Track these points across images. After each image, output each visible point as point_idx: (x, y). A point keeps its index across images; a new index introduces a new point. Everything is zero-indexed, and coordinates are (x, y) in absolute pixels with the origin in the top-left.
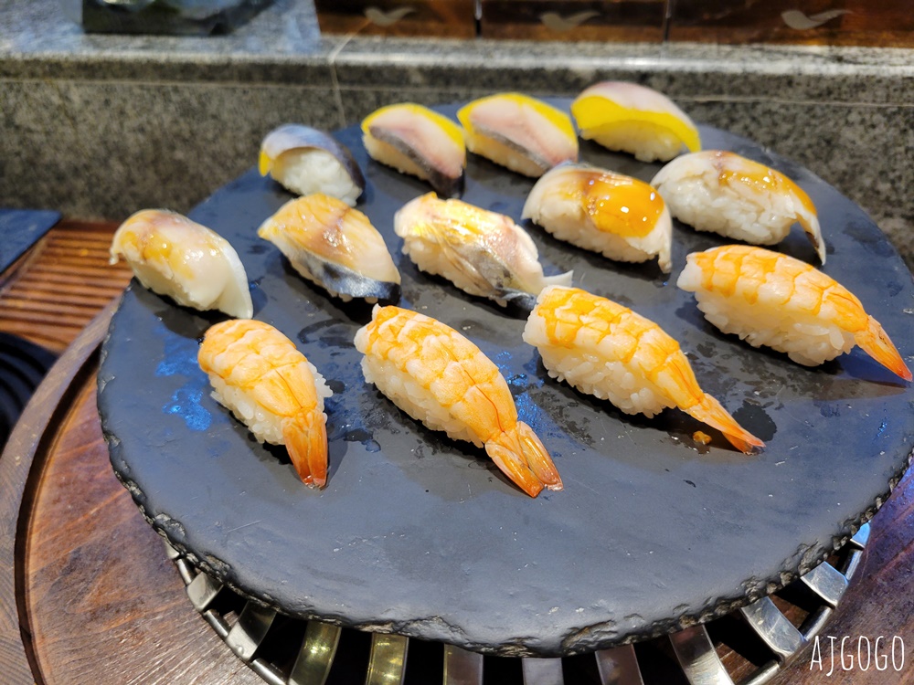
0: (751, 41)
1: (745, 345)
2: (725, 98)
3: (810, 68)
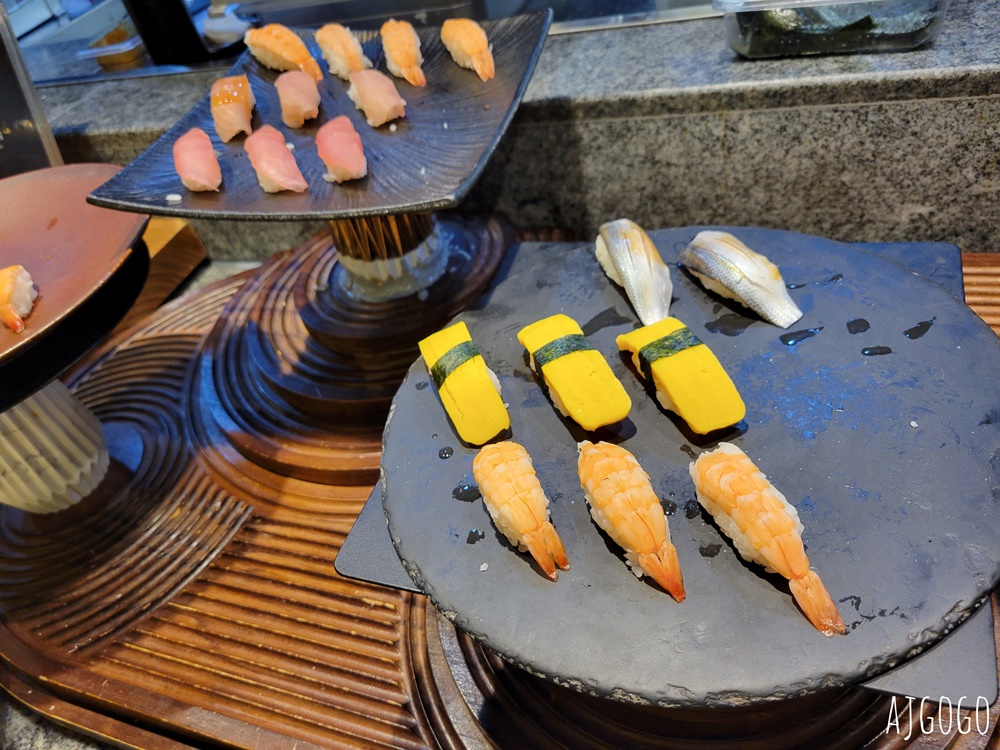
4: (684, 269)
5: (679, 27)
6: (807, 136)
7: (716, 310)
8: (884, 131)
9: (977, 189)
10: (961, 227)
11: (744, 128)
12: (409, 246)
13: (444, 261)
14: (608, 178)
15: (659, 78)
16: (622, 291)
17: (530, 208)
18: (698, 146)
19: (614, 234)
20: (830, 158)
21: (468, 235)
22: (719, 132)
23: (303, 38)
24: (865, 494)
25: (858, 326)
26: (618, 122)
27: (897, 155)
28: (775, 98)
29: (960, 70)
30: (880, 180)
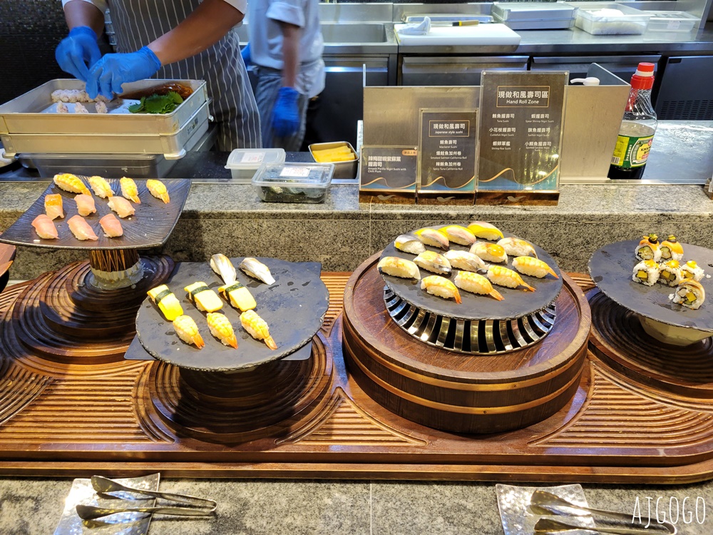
0: (499, 204)
1: (527, 275)
2: (495, 221)
3: (518, 212)
4: (240, 270)
5: (241, 186)
6: (286, 230)
7: (250, 281)
8: (311, 229)
9: (342, 250)
10: (340, 264)
11: (265, 226)
12: (128, 266)
13: (143, 274)
14: (214, 242)
15: (233, 206)
16: (220, 276)
17: (179, 254)
18: (249, 231)
19: (217, 258)
20: (295, 237)
21: (152, 264)
22: (256, 227)
23: (83, 181)
24: (286, 322)
25: (290, 284)
26: (217, 221)
27: (316, 238)
28: (275, 216)
29: (330, 211)
30: (312, 246)
